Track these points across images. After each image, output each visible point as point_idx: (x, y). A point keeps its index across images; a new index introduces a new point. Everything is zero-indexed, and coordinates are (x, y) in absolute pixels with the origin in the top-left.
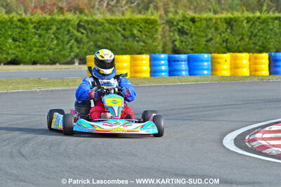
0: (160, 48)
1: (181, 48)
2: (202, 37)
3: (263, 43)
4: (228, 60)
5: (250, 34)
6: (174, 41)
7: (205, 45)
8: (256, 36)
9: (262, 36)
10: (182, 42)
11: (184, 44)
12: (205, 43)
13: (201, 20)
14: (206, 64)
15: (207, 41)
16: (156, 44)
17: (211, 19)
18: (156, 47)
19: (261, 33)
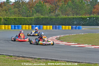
5: (18, 21)
6: (4, 22)
13: (10, 18)
15: (11, 22)
17: (11, 18)
18: (1, 23)
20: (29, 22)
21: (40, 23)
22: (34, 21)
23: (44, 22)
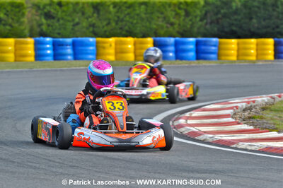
0: (27, 32)
1: (48, 31)
2: (69, 21)
3: (129, 28)
4: (113, 45)
5: (116, 18)
6: (40, 25)
7: (73, 29)
8: (122, 20)
9: (128, 21)
10: (49, 25)
11: (50, 28)
12: (71, 27)
13: (67, 3)
14: (91, 48)
15: (74, 25)
16: (22, 28)
17: (77, 4)
18: (23, 31)
19: (127, 18)
20: (172, 24)
21: (234, 28)
22: (201, 20)
23: (254, 21)
